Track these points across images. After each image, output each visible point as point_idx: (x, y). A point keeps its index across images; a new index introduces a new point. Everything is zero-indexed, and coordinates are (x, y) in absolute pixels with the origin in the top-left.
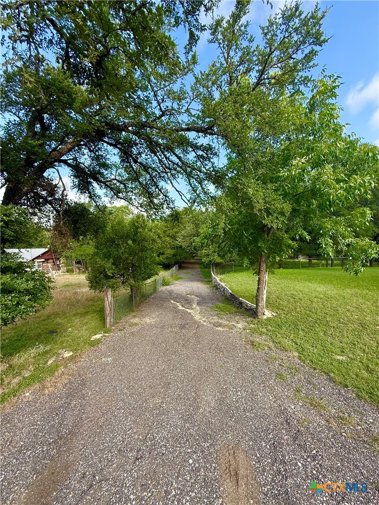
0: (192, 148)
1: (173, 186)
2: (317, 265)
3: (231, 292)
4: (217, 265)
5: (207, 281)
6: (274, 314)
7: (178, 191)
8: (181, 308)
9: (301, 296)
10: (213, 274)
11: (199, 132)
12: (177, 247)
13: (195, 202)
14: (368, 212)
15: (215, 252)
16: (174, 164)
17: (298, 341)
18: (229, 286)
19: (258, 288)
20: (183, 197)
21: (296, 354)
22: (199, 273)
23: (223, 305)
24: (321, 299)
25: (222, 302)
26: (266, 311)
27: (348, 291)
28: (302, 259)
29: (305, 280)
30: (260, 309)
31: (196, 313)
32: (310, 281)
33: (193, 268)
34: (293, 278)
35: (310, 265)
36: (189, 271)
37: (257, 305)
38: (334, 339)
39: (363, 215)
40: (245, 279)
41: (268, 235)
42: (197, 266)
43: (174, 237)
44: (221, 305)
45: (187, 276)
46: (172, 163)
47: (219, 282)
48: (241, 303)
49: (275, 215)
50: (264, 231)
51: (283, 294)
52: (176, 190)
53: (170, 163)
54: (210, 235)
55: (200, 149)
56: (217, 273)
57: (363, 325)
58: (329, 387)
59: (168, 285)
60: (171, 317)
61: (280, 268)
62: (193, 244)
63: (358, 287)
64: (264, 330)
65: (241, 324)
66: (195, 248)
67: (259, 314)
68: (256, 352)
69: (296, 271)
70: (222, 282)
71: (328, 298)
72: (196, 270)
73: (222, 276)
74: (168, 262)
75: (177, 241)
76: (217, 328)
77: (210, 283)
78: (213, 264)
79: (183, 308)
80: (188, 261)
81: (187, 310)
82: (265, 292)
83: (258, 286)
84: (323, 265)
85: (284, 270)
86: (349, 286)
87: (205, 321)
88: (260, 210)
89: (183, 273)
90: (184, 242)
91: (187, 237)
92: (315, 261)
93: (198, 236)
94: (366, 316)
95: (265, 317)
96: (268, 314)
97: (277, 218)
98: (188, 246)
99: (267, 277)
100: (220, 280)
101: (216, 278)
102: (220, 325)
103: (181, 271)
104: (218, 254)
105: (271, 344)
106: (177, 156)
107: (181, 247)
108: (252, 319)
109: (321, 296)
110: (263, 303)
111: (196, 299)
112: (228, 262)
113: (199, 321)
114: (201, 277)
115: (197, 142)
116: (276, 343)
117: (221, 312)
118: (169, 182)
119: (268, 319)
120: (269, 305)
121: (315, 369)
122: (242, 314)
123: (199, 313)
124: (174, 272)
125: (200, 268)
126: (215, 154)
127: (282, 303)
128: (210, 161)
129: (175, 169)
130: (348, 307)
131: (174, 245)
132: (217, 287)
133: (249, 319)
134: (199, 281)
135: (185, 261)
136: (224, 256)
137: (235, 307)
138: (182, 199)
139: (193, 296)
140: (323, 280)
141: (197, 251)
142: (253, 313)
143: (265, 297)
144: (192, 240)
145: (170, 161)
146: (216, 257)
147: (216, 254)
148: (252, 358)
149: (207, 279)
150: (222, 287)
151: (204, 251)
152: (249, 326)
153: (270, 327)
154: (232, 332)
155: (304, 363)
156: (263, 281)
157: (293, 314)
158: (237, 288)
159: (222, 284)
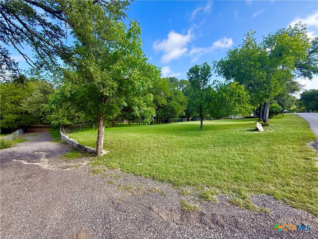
0: (40, 22)
1: (15, 47)
2: (133, 125)
3: (78, 143)
4: (66, 126)
5: (56, 140)
6: (108, 152)
7: (22, 54)
8: (26, 163)
9: (124, 140)
10: (62, 134)
11: (48, 12)
12: (21, 113)
13: (42, 67)
14: (152, 96)
15: (64, 116)
16: (17, 28)
17: (121, 163)
18: (76, 140)
19: (98, 137)
20: (28, 60)
21: (120, 169)
22: (48, 135)
23: (71, 153)
24: (133, 140)
25: (71, 151)
26: (103, 150)
27: (145, 135)
28: (126, 122)
29: (126, 132)
30: (99, 150)
31: (44, 164)
32: (129, 132)
33: (41, 131)
34: (120, 131)
35: (129, 125)
36: (36, 134)
37: (97, 148)
38: (138, 157)
39: (150, 97)
40: (90, 135)
41: (104, 103)
42: (46, 129)
43: (17, 103)
44: (69, 154)
45: (35, 138)
46: (15, 26)
47: (68, 138)
48: (86, 149)
49: (108, 88)
50: (102, 100)
51: (114, 140)
52: (20, 52)
53: (11, 25)
54: (58, 100)
55: (49, 26)
56: (66, 133)
57: (150, 149)
58: (134, 178)
59: (9, 147)
60: (12, 172)
61: (113, 127)
62: (42, 109)
63: (149, 133)
64: (102, 162)
65: (85, 162)
66: (43, 113)
67: (99, 153)
68: (96, 175)
69: (122, 128)
70: (70, 138)
71: (137, 139)
72: (45, 133)
73: (71, 135)
74: (9, 127)
75: (22, 106)
76: (65, 170)
77: (60, 141)
78: (62, 126)
79: (29, 163)
80: (35, 126)
81: (34, 163)
82: (103, 139)
83: (98, 135)
84: (135, 125)
85: (116, 128)
86: (145, 133)
87: (54, 168)
88: (98, 84)
89: (28, 136)
90: (30, 107)
91: (34, 103)
92: (132, 123)
93: (47, 103)
94: (151, 145)
95: (103, 154)
96: (104, 152)
97: (109, 90)
98: (35, 112)
99: (104, 129)
100: (69, 137)
101: (65, 136)
102: (68, 167)
103: (27, 134)
104: (67, 118)
105: (106, 168)
106: (21, 21)
107: (26, 112)
108: (93, 158)
109: (134, 139)
110: (101, 146)
111: (44, 154)
112: (76, 124)
113: (48, 169)
114: (50, 138)
115: (45, 18)
116: (109, 167)
117: (69, 159)
118: (10, 43)
119: (105, 155)
120: (105, 147)
121: (128, 173)
122: (87, 156)
123: (48, 163)
124: (17, 135)
125: (49, 131)
126: (64, 35)
127: (113, 145)
128: (58, 39)
129: (19, 34)
130: (145, 142)
131: (17, 110)
132: (66, 143)
133: (91, 158)
134: (48, 140)
135: (32, 125)
136: (72, 120)
137: (81, 153)
138: (27, 62)
139: (41, 153)
140: (135, 131)
141: (46, 116)
142: (94, 154)
143: (102, 142)
144: (40, 107)
145: (11, 23)
146: (64, 120)
147: (66, 118)
148: (93, 180)
149: (57, 138)
150: (71, 141)
151: (53, 116)
152: (92, 162)
153: (105, 160)
154: (78, 169)
155: (123, 172)
156: (101, 132)
157: (119, 150)
158: (83, 141)
159: (70, 139)
